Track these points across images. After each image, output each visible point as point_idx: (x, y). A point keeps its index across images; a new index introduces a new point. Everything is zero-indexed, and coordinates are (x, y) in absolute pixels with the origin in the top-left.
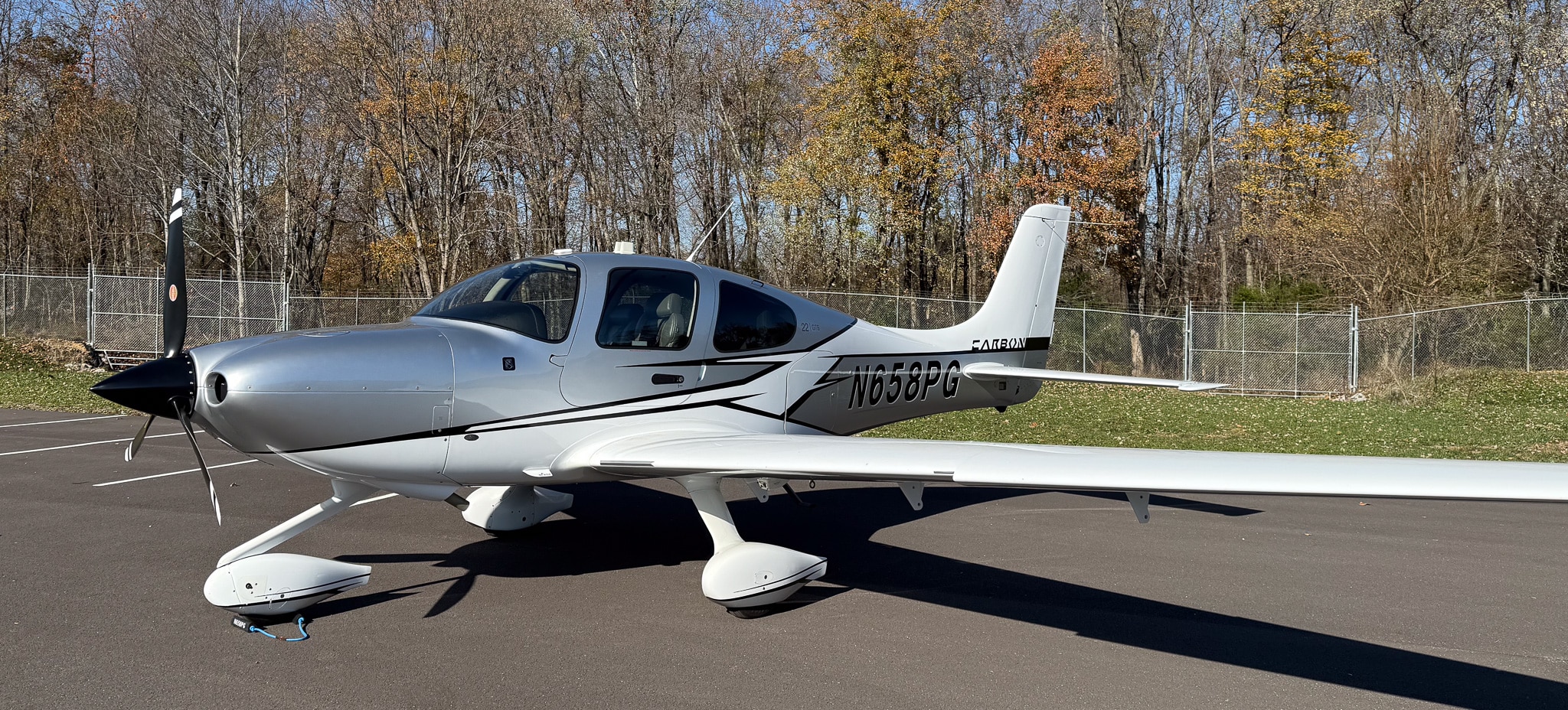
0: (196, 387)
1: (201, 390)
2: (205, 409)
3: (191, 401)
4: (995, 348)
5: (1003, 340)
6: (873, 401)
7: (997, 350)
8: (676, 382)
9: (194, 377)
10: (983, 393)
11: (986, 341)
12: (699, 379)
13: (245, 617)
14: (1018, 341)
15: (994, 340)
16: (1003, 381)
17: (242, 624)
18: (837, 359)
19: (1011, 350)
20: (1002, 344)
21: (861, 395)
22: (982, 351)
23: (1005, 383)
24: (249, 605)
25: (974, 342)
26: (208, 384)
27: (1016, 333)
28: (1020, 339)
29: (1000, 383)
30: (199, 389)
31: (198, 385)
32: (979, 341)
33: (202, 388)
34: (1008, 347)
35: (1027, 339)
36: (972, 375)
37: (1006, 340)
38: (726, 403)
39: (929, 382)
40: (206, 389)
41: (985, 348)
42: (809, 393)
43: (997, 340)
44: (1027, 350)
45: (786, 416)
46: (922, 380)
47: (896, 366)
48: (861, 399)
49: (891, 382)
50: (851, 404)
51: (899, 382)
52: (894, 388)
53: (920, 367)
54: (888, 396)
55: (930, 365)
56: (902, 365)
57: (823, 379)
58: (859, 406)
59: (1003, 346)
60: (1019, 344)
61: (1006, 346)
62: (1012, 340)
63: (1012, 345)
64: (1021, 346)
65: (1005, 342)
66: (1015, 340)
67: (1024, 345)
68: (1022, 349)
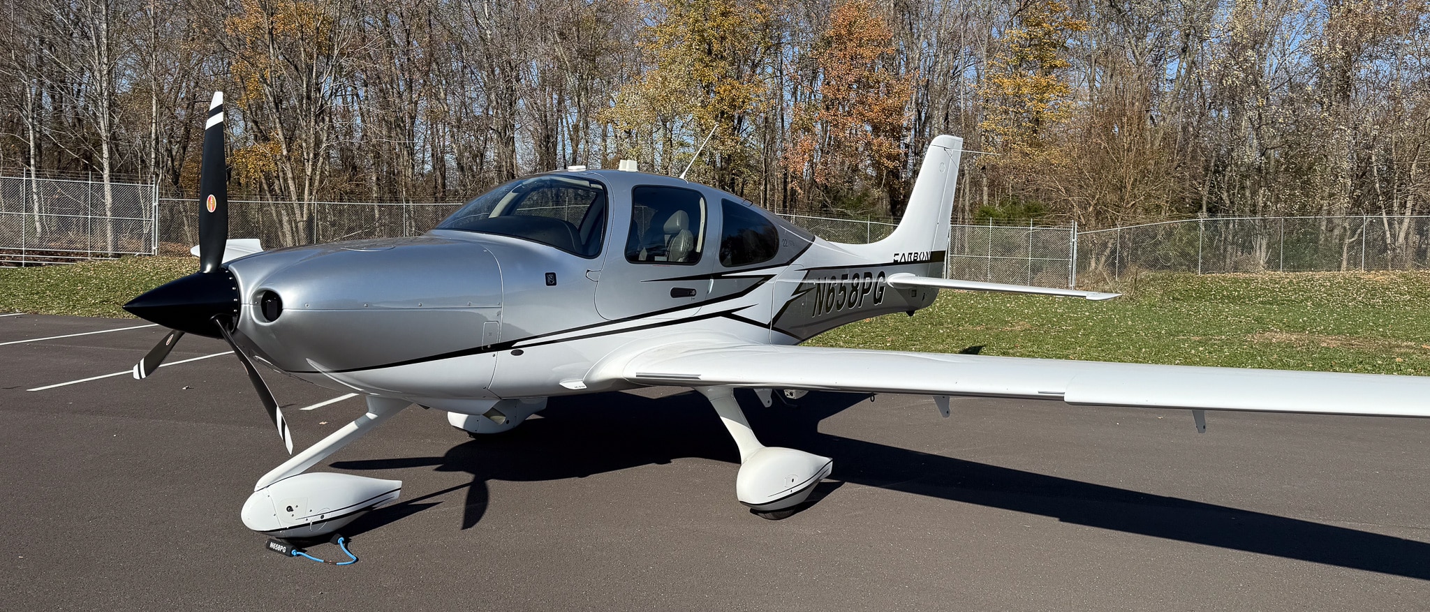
0: (240, 304)
1: (245, 307)
2: (249, 326)
3: (234, 319)
4: (909, 260)
5: (915, 253)
6: (828, 309)
7: (911, 263)
8: (690, 295)
9: (237, 294)
10: (901, 300)
11: (904, 254)
12: (708, 292)
13: (283, 541)
14: (925, 254)
15: (909, 254)
16: (915, 289)
17: (280, 548)
18: (806, 271)
19: (921, 262)
20: (914, 256)
21: (821, 303)
22: (901, 263)
23: (915, 291)
24: (290, 528)
25: (895, 255)
26: (254, 302)
27: (924, 249)
28: (927, 252)
29: (913, 291)
30: (243, 306)
31: (243, 301)
32: (898, 254)
33: (248, 305)
34: (918, 260)
35: (931, 252)
36: (895, 284)
37: (917, 253)
38: (728, 314)
39: (864, 290)
40: (252, 306)
41: (903, 260)
42: (788, 303)
43: (911, 253)
44: (931, 262)
45: (772, 324)
46: (860, 290)
47: (843, 277)
48: (820, 306)
49: (840, 291)
50: (814, 312)
51: (845, 291)
52: (842, 296)
53: (858, 278)
54: (837, 304)
55: (865, 276)
56: (847, 276)
57: (797, 290)
58: (819, 314)
59: (915, 258)
60: (926, 257)
61: (917, 258)
62: (921, 253)
63: (921, 257)
64: (927, 259)
65: (916, 255)
66: (923, 253)
67: (929, 258)
68: (928, 261)
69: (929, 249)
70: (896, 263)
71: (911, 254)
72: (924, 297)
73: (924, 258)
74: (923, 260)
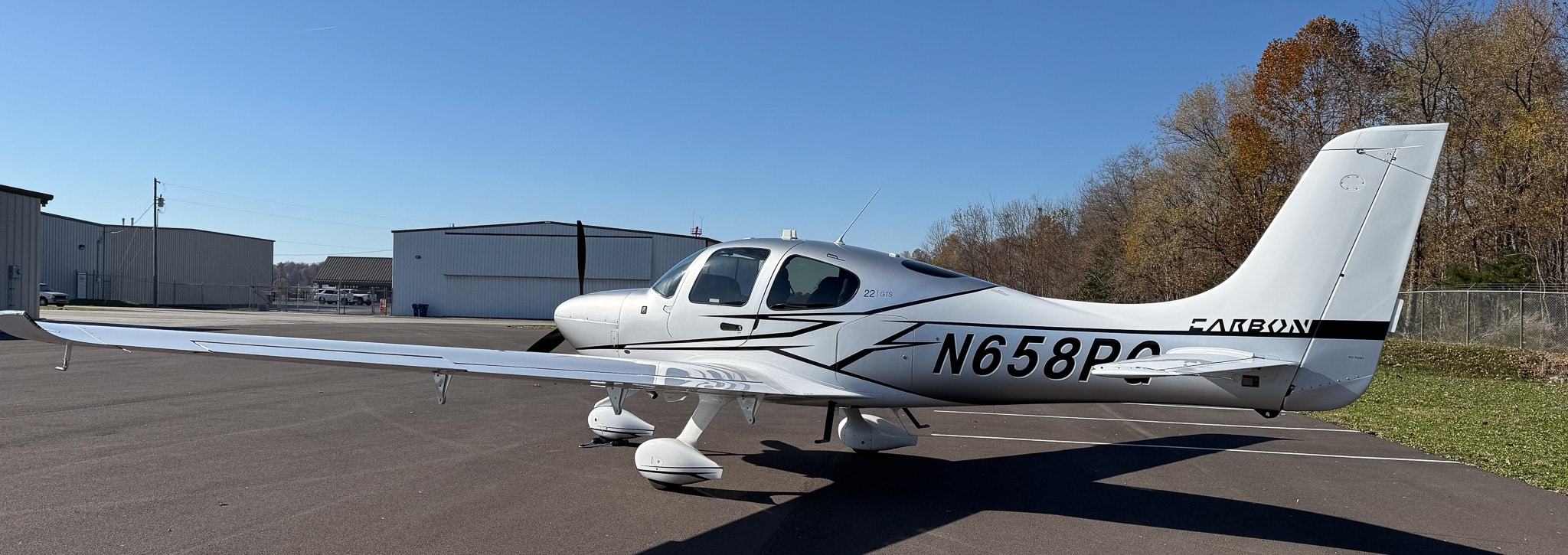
6: (980, 372)
8: (737, 330)
11: (1221, 321)
15: (1235, 321)
18: (914, 323)
21: (957, 362)
23: (1255, 378)
25: (1195, 321)
27: (1287, 316)
28: (1297, 322)
29: (1244, 376)
35: (1314, 322)
39: (1092, 361)
41: (1217, 328)
42: (866, 352)
44: (1317, 337)
45: (837, 367)
46: (1080, 358)
47: (1027, 339)
48: (956, 365)
49: (1017, 355)
50: (937, 369)
51: (1033, 356)
52: (1023, 361)
53: (1076, 344)
54: (1011, 368)
55: (1098, 343)
56: (1040, 339)
57: (888, 341)
58: (953, 373)
59: (1253, 328)
60: (1292, 328)
61: (1262, 328)
62: (1275, 321)
63: (1276, 328)
64: (1296, 330)
65: (1260, 323)
66: (1284, 322)
67: (1306, 330)
68: (1302, 334)
69: (1308, 315)
70: (1194, 331)
71: (1243, 321)
72: (1288, 393)
73: (1286, 330)
74: (1282, 332)
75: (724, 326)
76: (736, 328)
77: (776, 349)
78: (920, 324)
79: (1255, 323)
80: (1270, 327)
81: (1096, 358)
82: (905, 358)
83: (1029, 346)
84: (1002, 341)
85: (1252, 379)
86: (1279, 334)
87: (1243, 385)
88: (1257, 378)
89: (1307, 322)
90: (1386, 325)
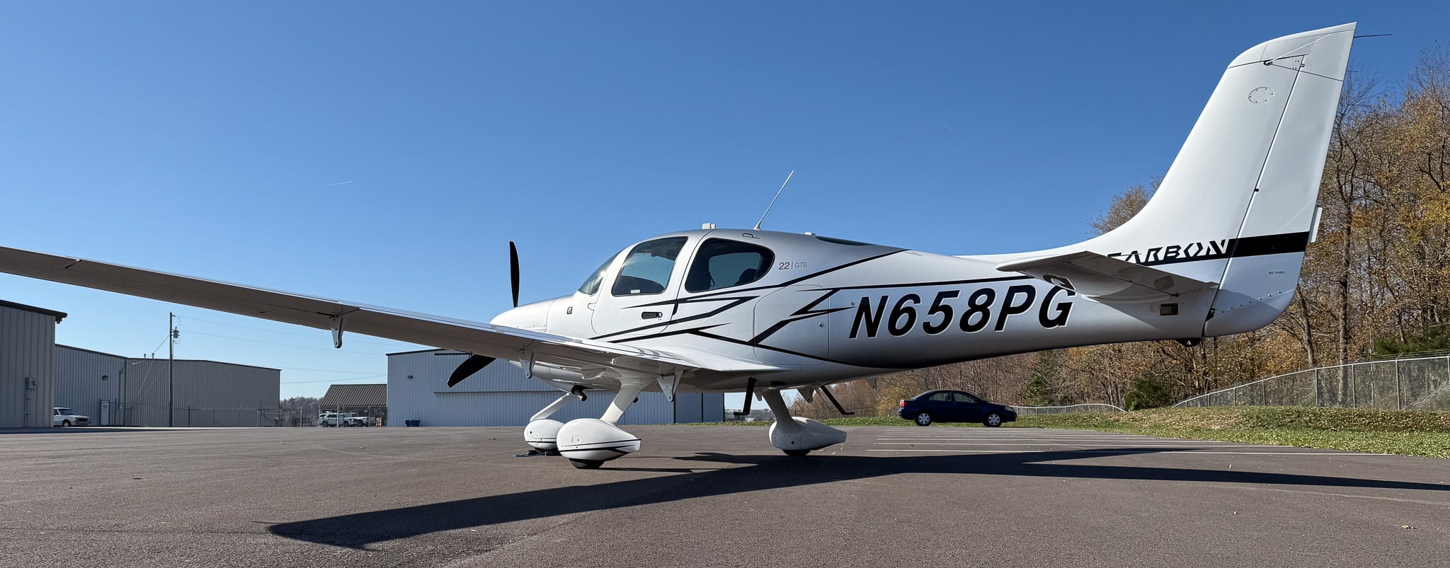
4: (1152, 259)
5: (1168, 248)
6: (896, 332)
8: (657, 317)
11: (1135, 252)
14: (1208, 244)
15: (1150, 250)
16: (1170, 303)
18: (828, 291)
20: (1167, 252)
21: (872, 325)
23: (1174, 306)
27: (1205, 234)
28: (1213, 244)
29: (1162, 305)
34: (1183, 255)
35: (1231, 241)
37: (1178, 248)
39: (1007, 309)
41: (1133, 261)
42: (782, 323)
43: (1158, 250)
44: (1235, 256)
45: (755, 342)
46: (995, 309)
47: (942, 295)
48: (872, 329)
49: (932, 311)
50: (853, 334)
51: (948, 311)
52: (939, 317)
53: (991, 294)
54: (927, 326)
55: (1013, 290)
56: (954, 294)
57: (804, 310)
58: (869, 336)
59: (1169, 255)
60: (1209, 250)
61: (1178, 254)
62: (1191, 245)
63: (1192, 252)
64: (1213, 252)
65: (1175, 249)
66: (1199, 245)
67: (1223, 250)
68: (1219, 255)
69: (1223, 235)
72: (1210, 316)
73: (1203, 253)
74: (1198, 255)
75: (646, 315)
76: (657, 315)
77: (695, 331)
78: (835, 290)
79: (1170, 250)
80: (1186, 252)
81: (1011, 306)
82: (821, 325)
83: (944, 302)
84: (916, 299)
85: (1171, 307)
86: (1196, 258)
87: (1162, 315)
88: (1176, 305)
89: (1223, 242)
90: (1305, 236)
